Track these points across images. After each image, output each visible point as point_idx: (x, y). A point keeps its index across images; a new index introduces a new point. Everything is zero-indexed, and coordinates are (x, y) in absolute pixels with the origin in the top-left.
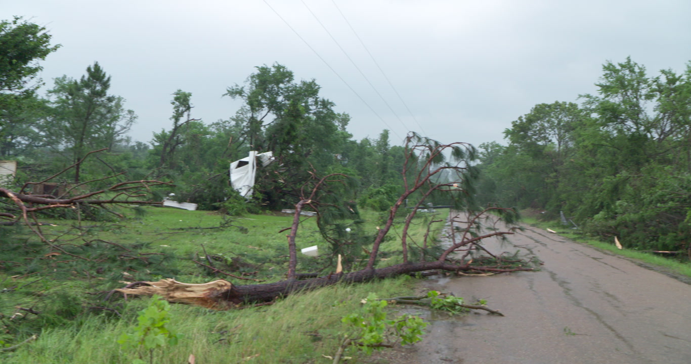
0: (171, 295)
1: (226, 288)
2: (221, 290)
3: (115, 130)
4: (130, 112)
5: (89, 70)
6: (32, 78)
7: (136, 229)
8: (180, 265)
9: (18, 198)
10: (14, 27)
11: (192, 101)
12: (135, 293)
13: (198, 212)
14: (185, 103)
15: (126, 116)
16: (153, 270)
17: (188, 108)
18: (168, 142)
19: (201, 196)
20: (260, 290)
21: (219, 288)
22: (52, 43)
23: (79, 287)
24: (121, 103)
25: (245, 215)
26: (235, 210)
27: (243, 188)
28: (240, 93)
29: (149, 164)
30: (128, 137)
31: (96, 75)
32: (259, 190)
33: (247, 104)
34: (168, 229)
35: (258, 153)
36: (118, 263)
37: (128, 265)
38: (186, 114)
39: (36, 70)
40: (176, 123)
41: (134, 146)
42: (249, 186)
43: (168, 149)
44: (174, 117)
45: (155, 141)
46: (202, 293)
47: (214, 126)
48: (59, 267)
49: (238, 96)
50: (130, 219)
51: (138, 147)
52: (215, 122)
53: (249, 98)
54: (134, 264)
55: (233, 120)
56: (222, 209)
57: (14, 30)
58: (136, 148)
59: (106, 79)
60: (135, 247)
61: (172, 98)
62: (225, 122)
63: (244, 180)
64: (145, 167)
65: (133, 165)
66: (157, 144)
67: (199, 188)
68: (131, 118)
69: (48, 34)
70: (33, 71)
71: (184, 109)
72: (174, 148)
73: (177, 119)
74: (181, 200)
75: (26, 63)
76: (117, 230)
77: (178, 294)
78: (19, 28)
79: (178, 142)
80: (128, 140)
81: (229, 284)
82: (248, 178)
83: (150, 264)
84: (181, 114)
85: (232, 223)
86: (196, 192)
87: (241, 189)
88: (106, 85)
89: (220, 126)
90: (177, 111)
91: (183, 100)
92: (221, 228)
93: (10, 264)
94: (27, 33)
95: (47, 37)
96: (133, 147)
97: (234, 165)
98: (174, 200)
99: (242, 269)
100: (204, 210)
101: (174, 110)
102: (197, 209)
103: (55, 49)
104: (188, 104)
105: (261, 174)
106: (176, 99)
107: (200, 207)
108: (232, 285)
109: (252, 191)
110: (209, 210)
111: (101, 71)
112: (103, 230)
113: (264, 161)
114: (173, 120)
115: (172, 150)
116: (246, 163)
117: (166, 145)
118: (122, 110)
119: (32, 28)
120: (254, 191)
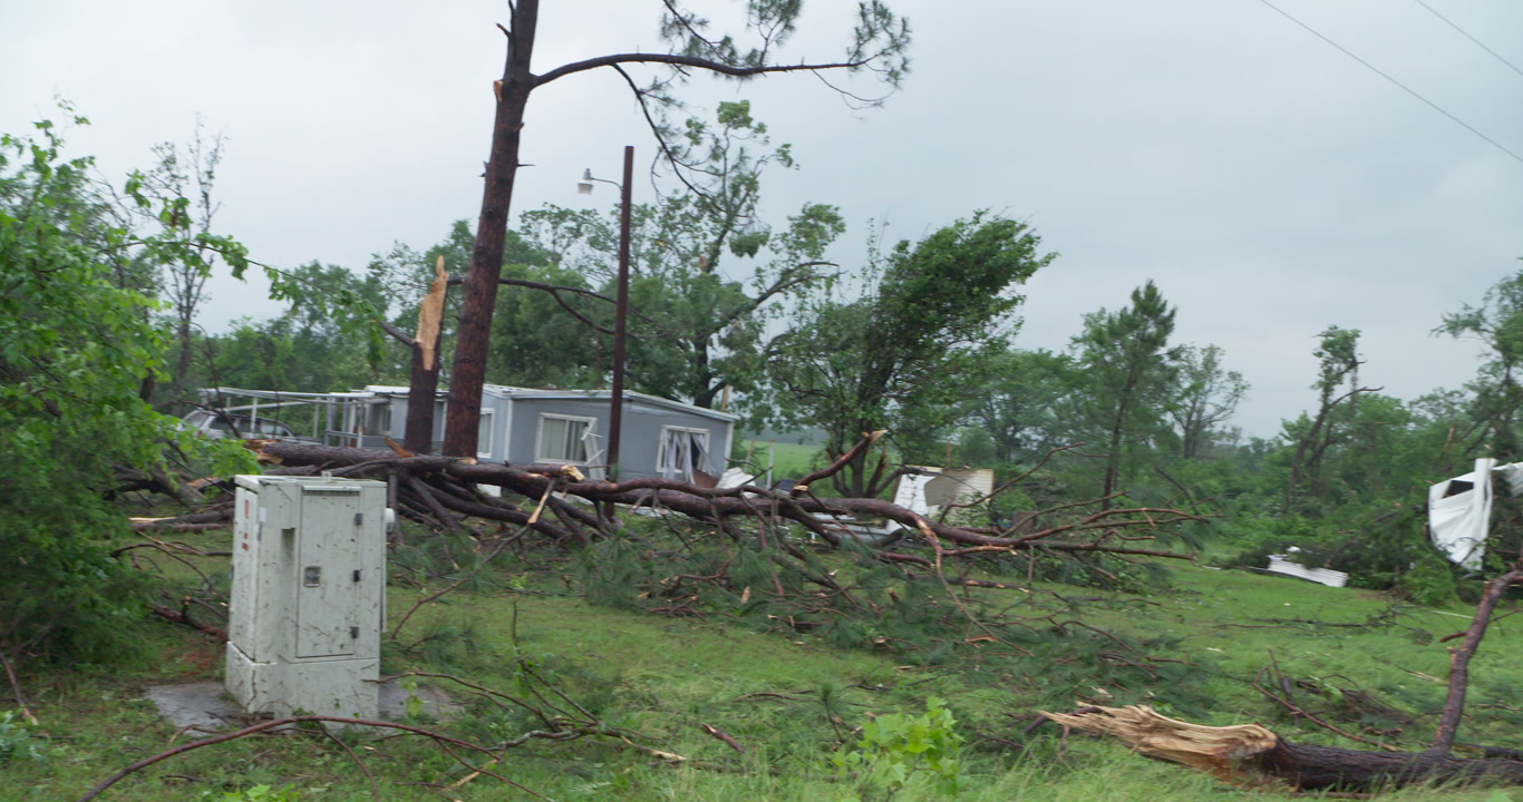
0: (1145, 740)
1: (1264, 744)
2: (1253, 746)
3: (1205, 414)
4: (1234, 376)
5: (1136, 295)
6: (1006, 317)
7: (1179, 612)
8: (1222, 690)
9: (933, 530)
10: (976, 228)
11: (1361, 350)
12: (1074, 725)
13: (1350, 591)
14: (1345, 354)
15: (1225, 384)
16: (1161, 691)
17: (1353, 365)
18: (1310, 439)
19: (1357, 558)
20: (1349, 762)
21: (1248, 743)
22: (1039, 253)
23: (998, 701)
24: (1216, 358)
25: (1452, 605)
26: (1426, 591)
27: (1459, 544)
28: (1475, 323)
29: (1267, 485)
30: (1234, 429)
31: (1149, 304)
32: (1500, 550)
33: (1494, 347)
34: (1247, 618)
35: (1498, 465)
36: (1095, 669)
37: (1112, 675)
38: (1347, 377)
39: (1014, 301)
40: (1325, 397)
41: (1247, 447)
42: (1473, 540)
43: (1308, 453)
44: (1321, 384)
45: (1286, 438)
46: (1210, 746)
47: (1423, 403)
48: (987, 663)
49: (1468, 332)
50: (1179, 591)
51: (1255, 449)
52: (1426, 394)
53: (1499, 333)
54: (1123, 676)
55: (1472, 388)
56: (1398, 587)
57: (978, 233)
58: (1252, 451)
59: (1166, 314)
60: (1148, 644)
61: (1318, 343)
62: (1451, 394)
63: (1461, 526)
64: (1259, 490)
65: (1234, 486)
66: (1287, 443)
67: (1353, 538)
68: (1236, 390)
69: (1034, 235)
70: (1007, 305)
71: (1343, 367)
72: (1321, 451)
73: (1327, 387)
74: (1311, 562)
75: (996, 292)
76: (1137, 611)
77: (1158, 741)
78: (984, 231)
79: (1331, 440)
80: (1235, 435)
81: (1272, 736)
82: (1471, 522)
83: (1160, 679)
84: (1338, 378)
85: (1398, 620)
86: (1347, 546)
87: (1453, 545)
88: (1166, 325)
89: (1439, 404)
90: (1328, 371)
91: (1340, 349)
92: (1369, 628)
93: (902, 645)
94: (996, 238)
95: (1030, 240)
96: (1245, 449)
97: (1438, 490)
98: (1295, 562)
99: (1367, 719)
100: (1363, 587)
101: (1321, 371)
102: (1348, 584)
103: (1047, 261)
104: (1353, 358)
105: (1505, 512)
106: (1326, 346)
107: (1354, 582)
108: (1280, 740)
109: (1481, 551)
110: (1376, 588)
111: (1159, 297)
112: (1111, 608)
113: (1514, 483)
114: (1320, 392)
115: (1318, 455)
116: (1469, 486)
117: (1304, 444)
118: (1218, 372)
119: (1005, 227)
120: (1487, 553)
